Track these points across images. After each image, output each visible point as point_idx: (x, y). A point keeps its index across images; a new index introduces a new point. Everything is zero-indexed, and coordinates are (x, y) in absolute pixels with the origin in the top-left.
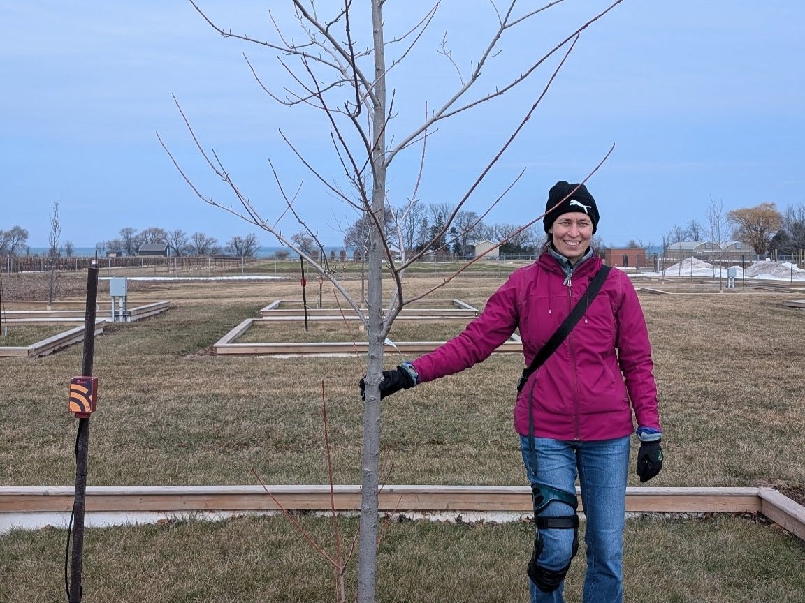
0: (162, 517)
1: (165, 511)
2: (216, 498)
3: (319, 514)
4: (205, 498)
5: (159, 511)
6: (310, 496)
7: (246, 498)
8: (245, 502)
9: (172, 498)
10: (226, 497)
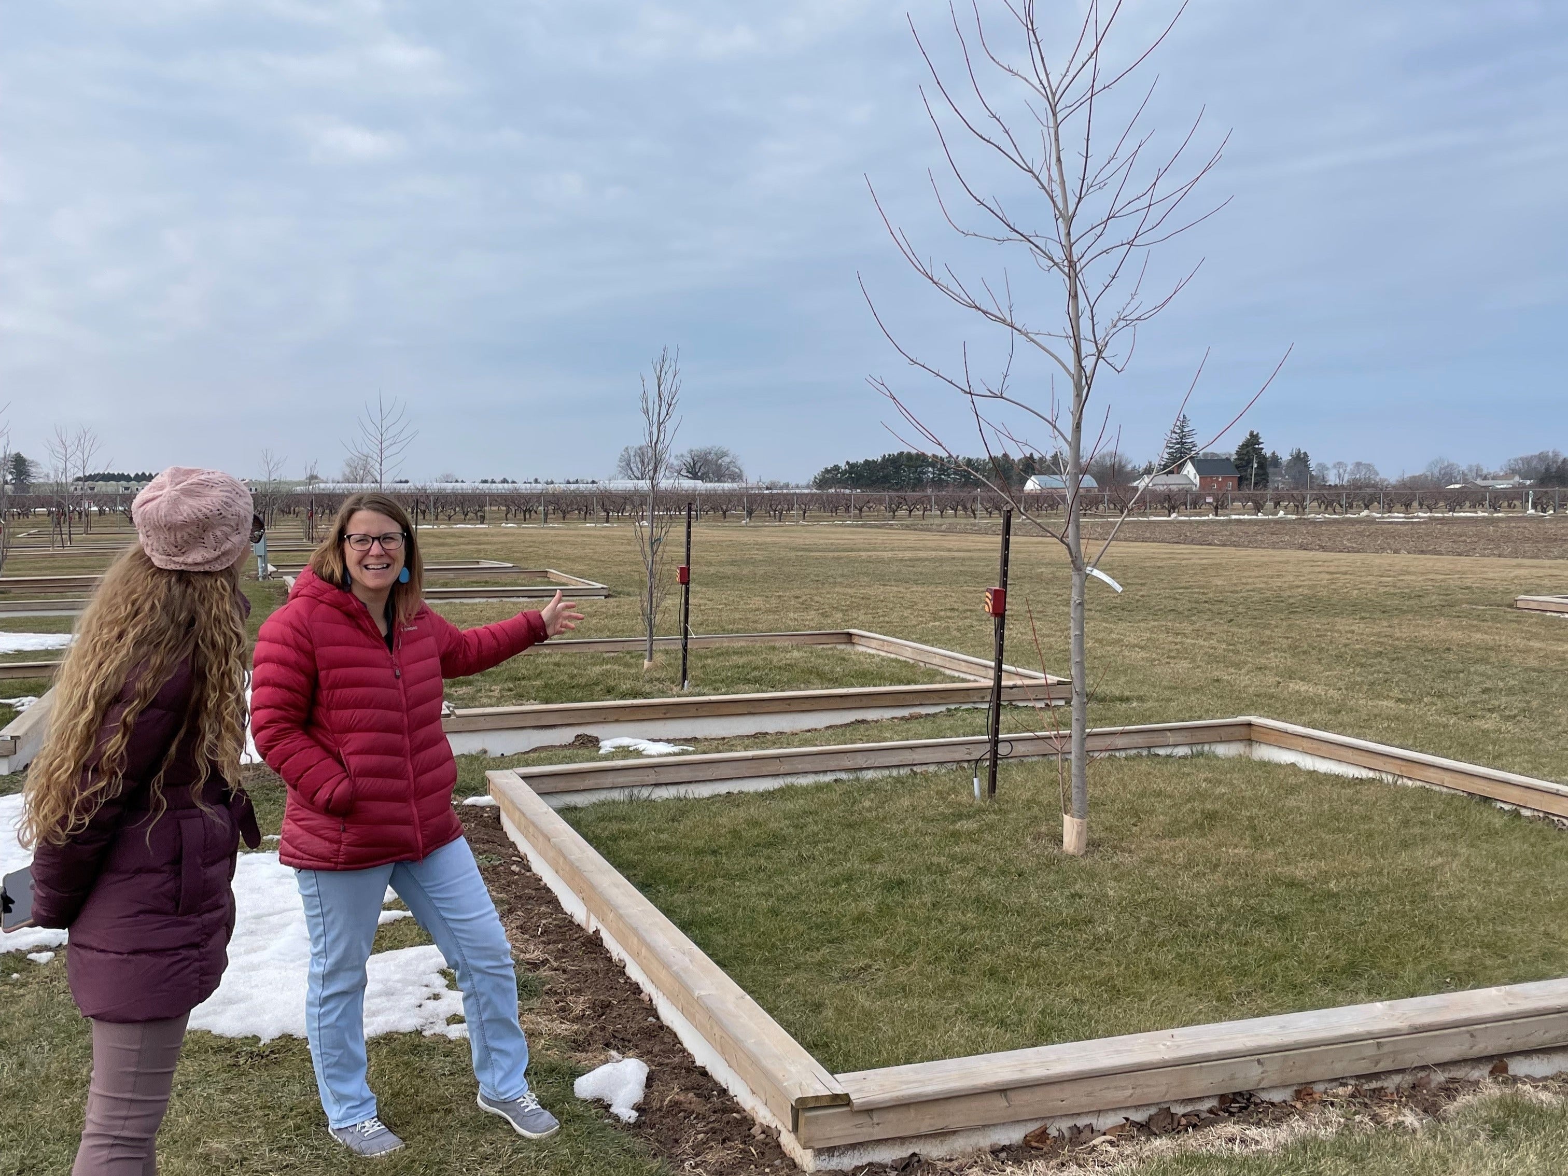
0: (1371, 774)
1: (1374, 770)
2: (1409, 764)
3: (1499, 805)
4: (1400, 762)
5: (1370, 769)
6: (1486, 781)
7: (1432, 770)
8: (1431, 774)
9: (1375, 756)
10: (1417, 765)
